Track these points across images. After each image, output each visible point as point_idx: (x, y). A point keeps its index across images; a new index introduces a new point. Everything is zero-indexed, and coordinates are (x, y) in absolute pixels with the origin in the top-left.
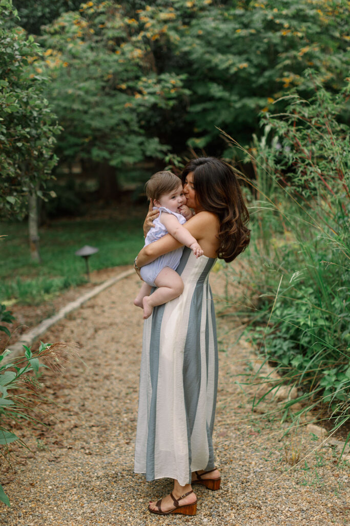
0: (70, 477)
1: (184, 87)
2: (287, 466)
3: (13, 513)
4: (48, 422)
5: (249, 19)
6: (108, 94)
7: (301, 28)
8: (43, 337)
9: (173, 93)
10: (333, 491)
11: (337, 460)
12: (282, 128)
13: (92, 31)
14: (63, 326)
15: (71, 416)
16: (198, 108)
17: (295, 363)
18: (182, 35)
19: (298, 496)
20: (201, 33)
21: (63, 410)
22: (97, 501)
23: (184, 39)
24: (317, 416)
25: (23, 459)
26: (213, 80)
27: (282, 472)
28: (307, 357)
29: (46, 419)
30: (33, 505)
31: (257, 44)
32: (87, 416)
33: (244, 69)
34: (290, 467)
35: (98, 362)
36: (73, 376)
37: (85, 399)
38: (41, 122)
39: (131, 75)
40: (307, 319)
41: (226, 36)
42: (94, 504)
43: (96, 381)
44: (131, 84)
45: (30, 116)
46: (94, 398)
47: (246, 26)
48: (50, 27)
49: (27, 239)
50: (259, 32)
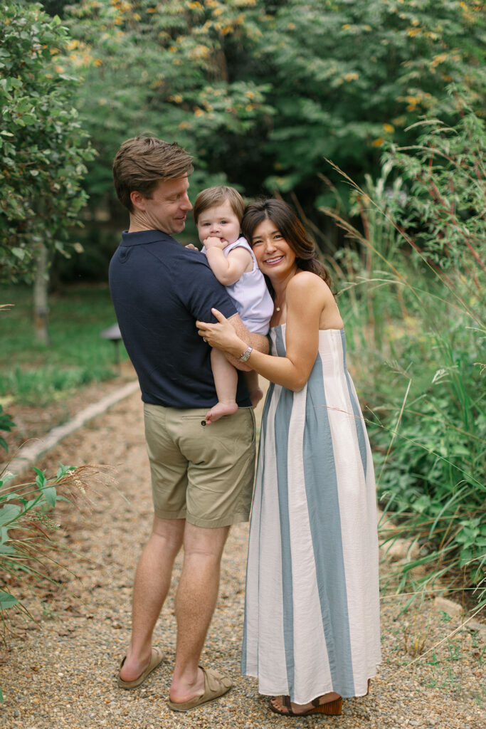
0: (90, 660)
1: (265, 103)
2: (406, 658)
3: (6, 711)
4: (59, 577)
5: (362, 11)
6: (155, 109)
7: (435, 27)
8: (51, 453)
9: (250, 111)
10: (474, 697)
11: (478, 651)
12: (413, 167)
13: (137, 17)
14: (81, 439)
15: (92, 571)
16: (284, 134)
17: (419, 507)
18: (265, 28)
19: (422, 702)
20: (292, 27)
21: (81, 561)
22: (129, 698)
23: (268, 35)
24: (449, 586)
25: (21, 631)
26: (306, 95)
27: (399, 666)
28: (437, 499)
29: (55, 573)
30: (36, 700)
31: (372, 46)
32: (115, 570)
33: (353, 81)
34: (410, 659)
35: (132, 492)
36: (95, 512)
37: (112, 546)
38: (67, 141)
39: (191, 82)
40: (438, 445)
41: (328, 34)
42: (125, 702)
43: (128, 520)
44: (189, 95)
45: (51, 132)
46: (125, 545)
47: (356, 20)
48: (77, 8)
49: (30, 312)
50: (375, 29)
